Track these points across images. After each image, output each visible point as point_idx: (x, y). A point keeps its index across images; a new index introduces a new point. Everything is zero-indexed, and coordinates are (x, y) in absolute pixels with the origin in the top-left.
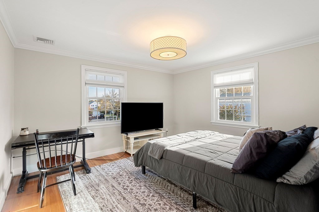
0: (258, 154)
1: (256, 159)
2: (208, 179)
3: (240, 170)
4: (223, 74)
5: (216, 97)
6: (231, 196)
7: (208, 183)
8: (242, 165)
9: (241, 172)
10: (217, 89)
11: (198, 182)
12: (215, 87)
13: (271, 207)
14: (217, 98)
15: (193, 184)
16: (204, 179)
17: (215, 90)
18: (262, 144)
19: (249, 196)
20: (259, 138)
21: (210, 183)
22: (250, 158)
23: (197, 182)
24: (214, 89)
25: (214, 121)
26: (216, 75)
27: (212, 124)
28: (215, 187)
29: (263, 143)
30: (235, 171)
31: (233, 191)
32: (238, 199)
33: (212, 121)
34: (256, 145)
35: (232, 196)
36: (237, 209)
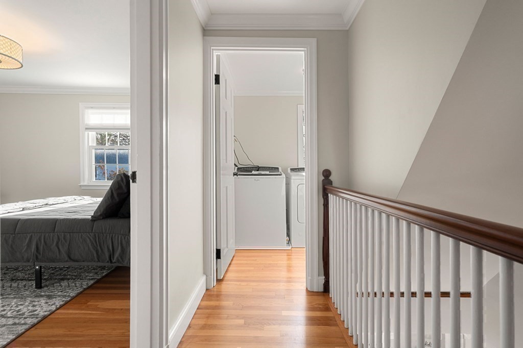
0: (118, 195)
1: (118, 200)
2: (60, 237)
3: (100, 215)
4: (101, 111)
5: (90, 145)
6: (88, 246)
7: (60, 243)
8: (102, 210)
9: (101, 218)
10: (90, 133)
11: (43, 247)
12: (86, 129)
13: (126, 239)
14: (90, 148)
15: (35, 252)
16: (53, 240)
17: (88, 134)
18: (122, 184)
19: (108, 237)
20: (120, 179)
21: (62, 241)
22: (110, 200)
23: (41, 248)
24: (86, 133)
25: (86, 183)
26: (90, 111)
27: (83, 188)
28: (69, 243)
29: (124, 184)
30: (95, 219)
31: (91, 239)
32: (97, 245)
33: (82, 184)
34: (117, 187)
35: (90, 245)
36: (95, 255)
